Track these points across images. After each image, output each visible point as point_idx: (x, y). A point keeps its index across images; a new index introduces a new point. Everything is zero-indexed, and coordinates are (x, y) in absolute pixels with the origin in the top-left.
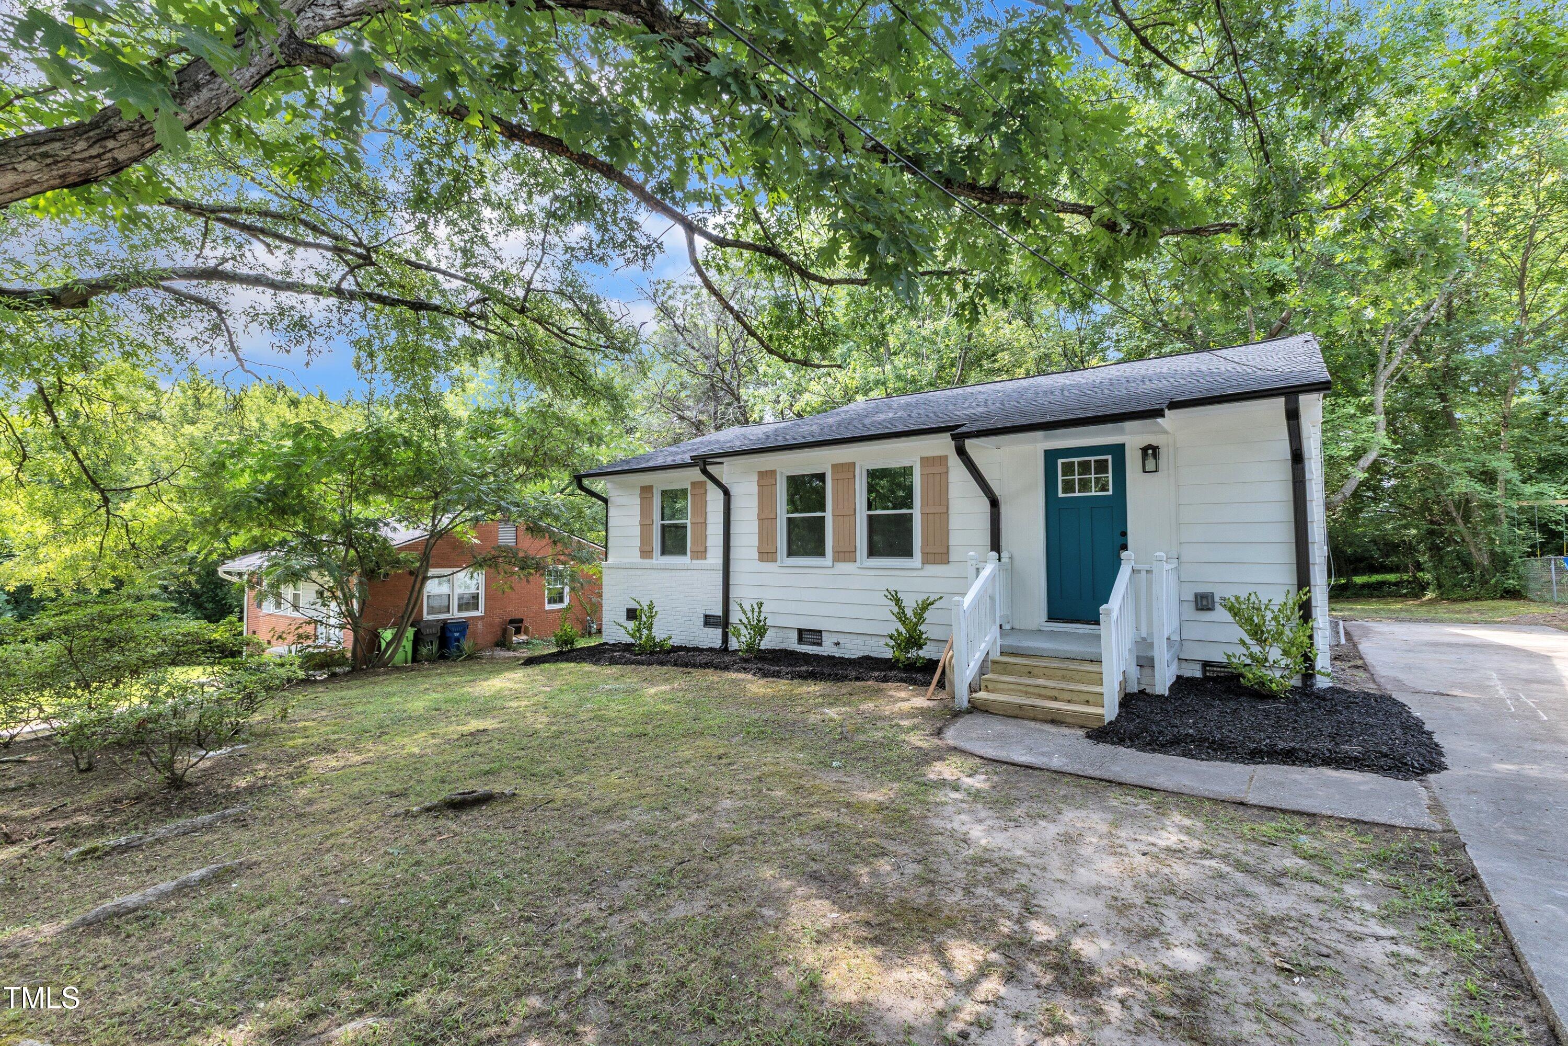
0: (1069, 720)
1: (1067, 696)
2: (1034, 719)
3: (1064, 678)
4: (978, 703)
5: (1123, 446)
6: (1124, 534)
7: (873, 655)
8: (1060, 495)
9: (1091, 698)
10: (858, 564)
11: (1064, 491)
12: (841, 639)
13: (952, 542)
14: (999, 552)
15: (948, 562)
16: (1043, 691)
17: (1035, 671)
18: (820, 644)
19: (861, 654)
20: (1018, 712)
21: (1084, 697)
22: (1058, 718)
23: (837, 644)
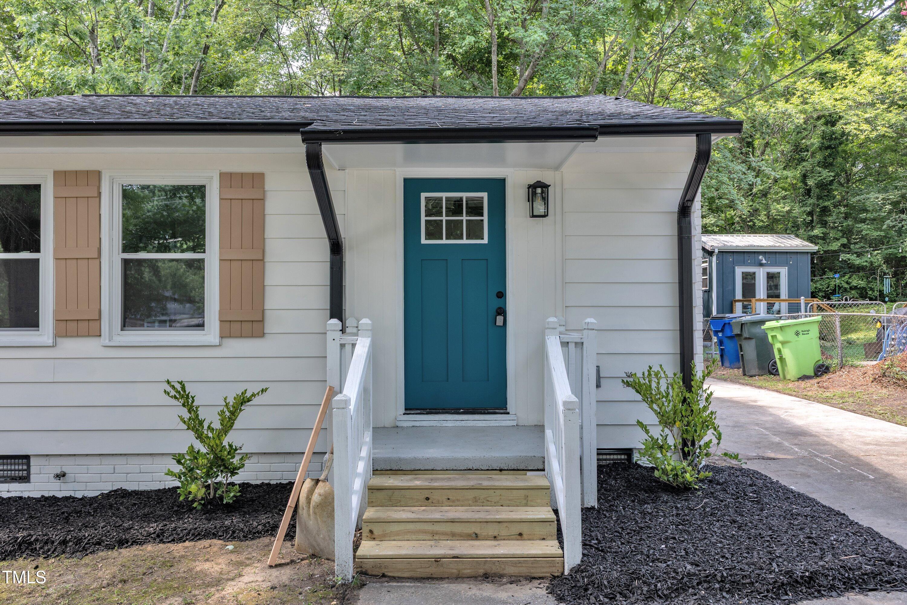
0: (510, 570)
1: (492, 530)
2: (458, 578)
3: (476, 501)
4: (368, 565)
5: (502, 182)
6: (501, 295)
7: (130, 487)
8: (424, 241)
9: (525, 529)
10: (105, 340)
11: (429, 235)
12: (68, 466)
13: (269, 304)
14: (341, 319)
15: (262, 335)
16: (458, 528)
17: (435, 496)
18: (26, 479)
19: (107, 488)
20: (433, 570)
21: (515, 529)
22: (495, 569)
23: (61, 476)
